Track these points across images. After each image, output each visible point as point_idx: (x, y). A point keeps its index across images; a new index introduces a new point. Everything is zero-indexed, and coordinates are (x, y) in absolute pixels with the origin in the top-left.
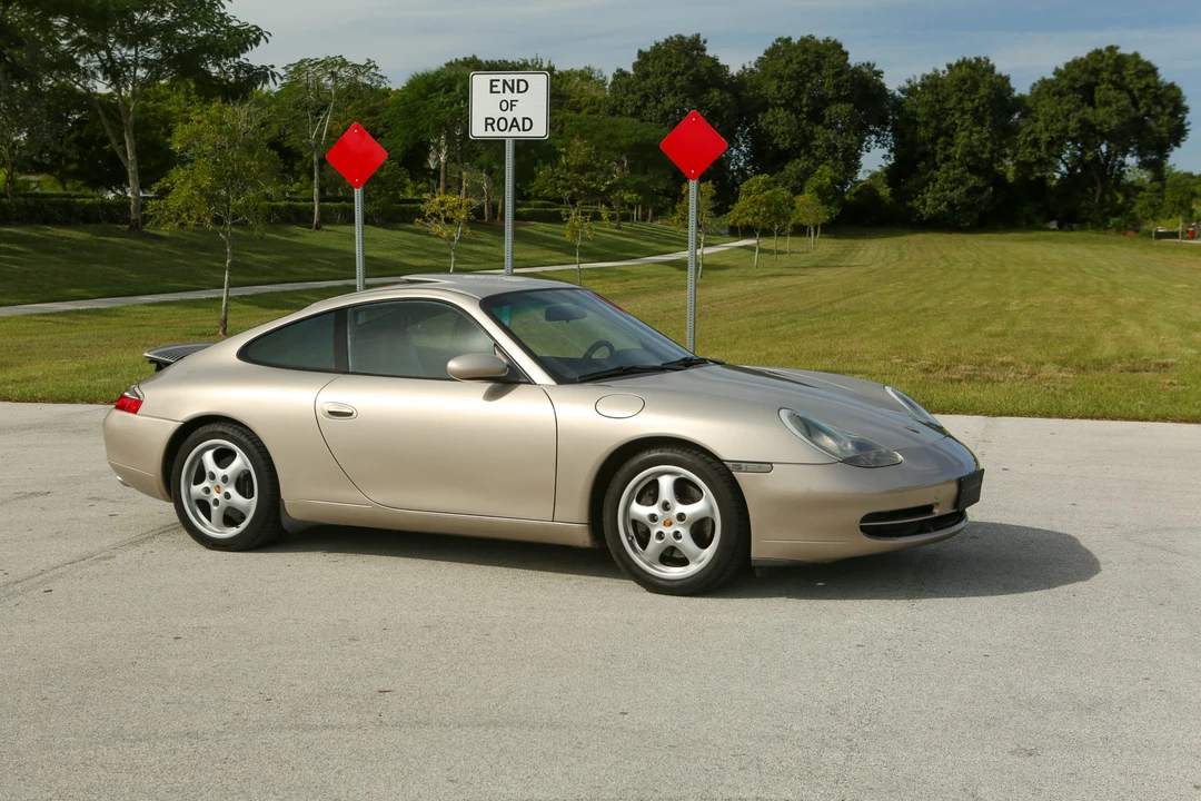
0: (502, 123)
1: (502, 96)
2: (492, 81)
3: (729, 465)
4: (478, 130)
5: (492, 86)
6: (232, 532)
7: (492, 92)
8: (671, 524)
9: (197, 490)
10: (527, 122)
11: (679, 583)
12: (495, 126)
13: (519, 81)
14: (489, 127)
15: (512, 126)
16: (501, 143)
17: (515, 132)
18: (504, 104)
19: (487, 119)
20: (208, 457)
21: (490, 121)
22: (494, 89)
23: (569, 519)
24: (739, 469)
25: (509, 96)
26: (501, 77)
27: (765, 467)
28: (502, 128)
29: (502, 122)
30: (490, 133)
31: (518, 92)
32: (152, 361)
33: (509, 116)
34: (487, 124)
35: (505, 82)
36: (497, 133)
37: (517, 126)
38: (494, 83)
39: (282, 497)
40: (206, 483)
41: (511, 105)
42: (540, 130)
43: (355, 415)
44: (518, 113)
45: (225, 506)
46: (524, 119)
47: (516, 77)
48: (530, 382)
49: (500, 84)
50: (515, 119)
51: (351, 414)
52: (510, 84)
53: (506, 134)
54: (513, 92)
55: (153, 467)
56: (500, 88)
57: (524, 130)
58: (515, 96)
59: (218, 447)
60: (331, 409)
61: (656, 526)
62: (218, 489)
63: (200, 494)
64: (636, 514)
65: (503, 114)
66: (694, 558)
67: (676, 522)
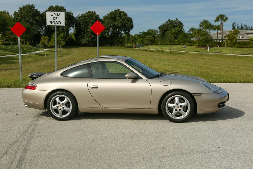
0: (54, 22)
1: (53, 17)
2: (51, 13)
3: (192, 94)
4: (48, 24)
5: (51, 14)
6: (65, 116)
7: (51, 15)
8: (178, 107)
9: (55, 107)
11: (181, 120)
12: (52, 23)
13: (57, 13)
14: (51, 23)
15: (56, 23)
16: (54, 27)
17: (57, 25)
18: (54, 19)
19: (50, 21)
20: (57, 99)
21: (51, 22)
22: (52, 15)
23: (154, 108)
24: (195, 95)
25: (55, 16)
26: (53, 12)
27: (200, 94)
30: (51, 25)
31: (57, 15)
34: (50, 23)
35: (54, 13)
36: (53, 25)
37: (57, 23)
38: (52, 14)
39: (78, 107)
40: (57, 105)
41: (56, 18)
42: (63, 24)
43: (99, 87)
44: (57, 20)
45: (63, 110)
46: (59, 22)
47: (57, 12)
48: (142, 78)
49: (53, 14)
50: (57, 22)
51: (98, 87)
53: (55, 25)
54: (56, 15)
55: (41, 102)
56: (53, 15)
57: (59, 24)
58: (57, 16)
59: (60, 97)
60: (92, 86)
61: (175, 108)
62: (61, 106)
63: (55, 108)
64: (170, 106)
65: (54, 20)
66: (183, 114)
67: (180, 107)
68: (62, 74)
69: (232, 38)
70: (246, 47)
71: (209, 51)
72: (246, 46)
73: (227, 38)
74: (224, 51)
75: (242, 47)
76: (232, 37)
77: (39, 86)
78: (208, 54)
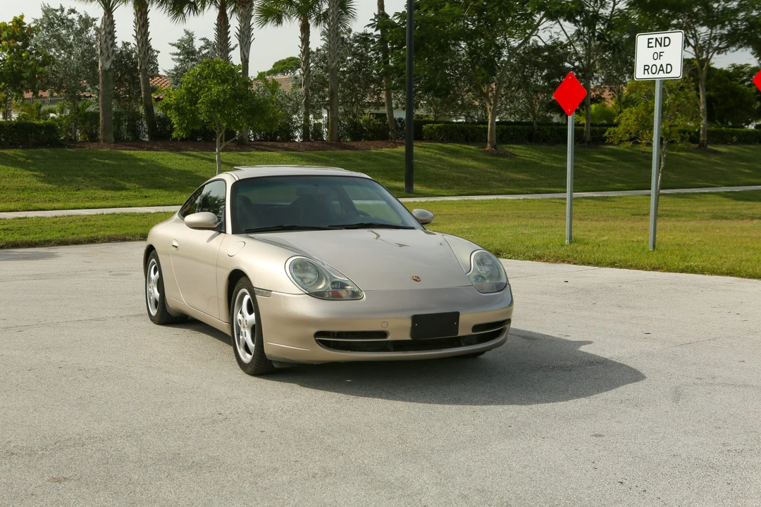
1: (654, 50)
2: (649, 39)
3: (255, 291)
4: (639, 74)
5: (649, 43)
7: (649, 47)
10: (669, 66)
12: (650, 70)
13: (665, 38)
14: (646, 71)
15: (660, 70)
16: (652, 82)
17: (661, 75)
18: (656, 56)
19: (645, 66)
21: (647, 68)
22: (650, 45)
24: (257, 293)
25: (659, 49)
26: (654, 36)
28: (654, 72)
29: (654, 67)
30: (647, 76)
31: (665, 46)
33: (658, 63)
34: (645, 70)
35: (657, 39)
36: (651, 76)
37: (663, 70)
38: (650, 41)
41: (660, 56)
42: (677, 72)
44: (663, 61)
46: (667, 65)
47: (663, 36)
48: (225, 233)
49: (653, 41)
50: (661, 66)
51: (177, 247)
52: (660, 40)
53: (656, 76)
54: (661, 45)
56: (653, 44)
57: (667, 73)
58: (663, 49)
65: (655, 62)
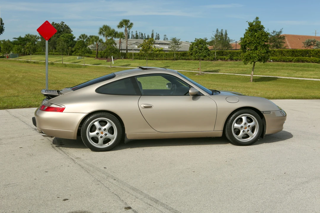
3: (262, 112)
6: (107, 145)
8: (246, 128)
20: (97, 124)
23: (218, 130)
24: (264, 113)
27: (269, 112)
32: (45, 95)
39: (126, 133)
40: (97, 132)
45: (105, 138)
48: (203, 95)
51: (152, 107)
55: (74, 129)
59: (100, 120)
60: (144, 106)
61: (242, 129)
62: (102, 133)
63: (94, 135)
64: (236, 127)
66: (251, 136)
67: (248, 128)
68: (97, 91)
69: (147, 49)
70: (157, 60)
71: (113, 63)
72: (156, 58)
73: (141, 48)
74: (132, 64)
75: (153, 60)
76: (147, 47)
77: (69, 107)
78: (115, 67)
